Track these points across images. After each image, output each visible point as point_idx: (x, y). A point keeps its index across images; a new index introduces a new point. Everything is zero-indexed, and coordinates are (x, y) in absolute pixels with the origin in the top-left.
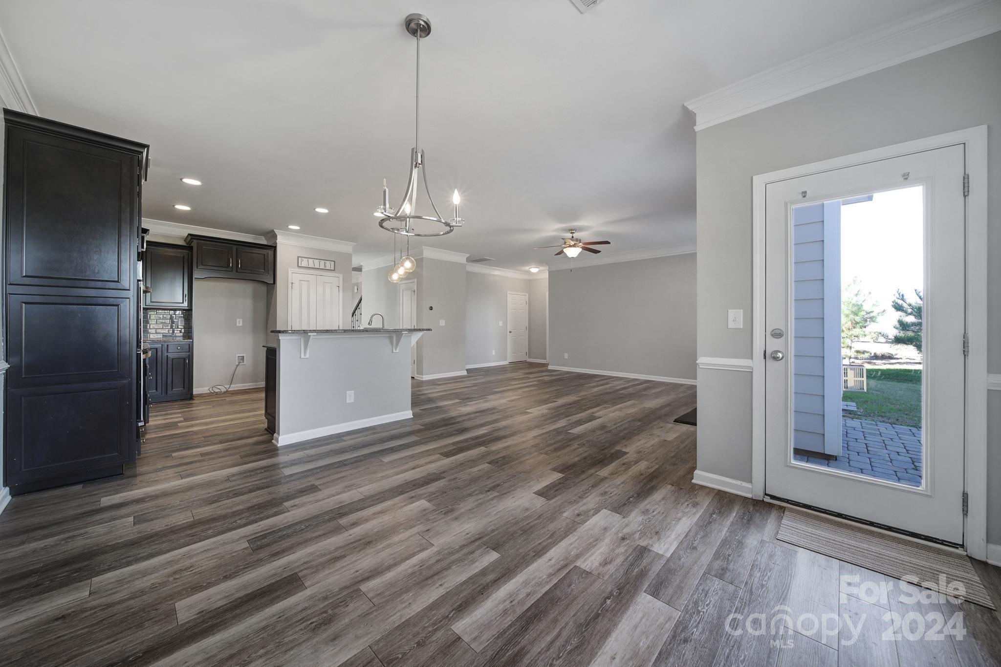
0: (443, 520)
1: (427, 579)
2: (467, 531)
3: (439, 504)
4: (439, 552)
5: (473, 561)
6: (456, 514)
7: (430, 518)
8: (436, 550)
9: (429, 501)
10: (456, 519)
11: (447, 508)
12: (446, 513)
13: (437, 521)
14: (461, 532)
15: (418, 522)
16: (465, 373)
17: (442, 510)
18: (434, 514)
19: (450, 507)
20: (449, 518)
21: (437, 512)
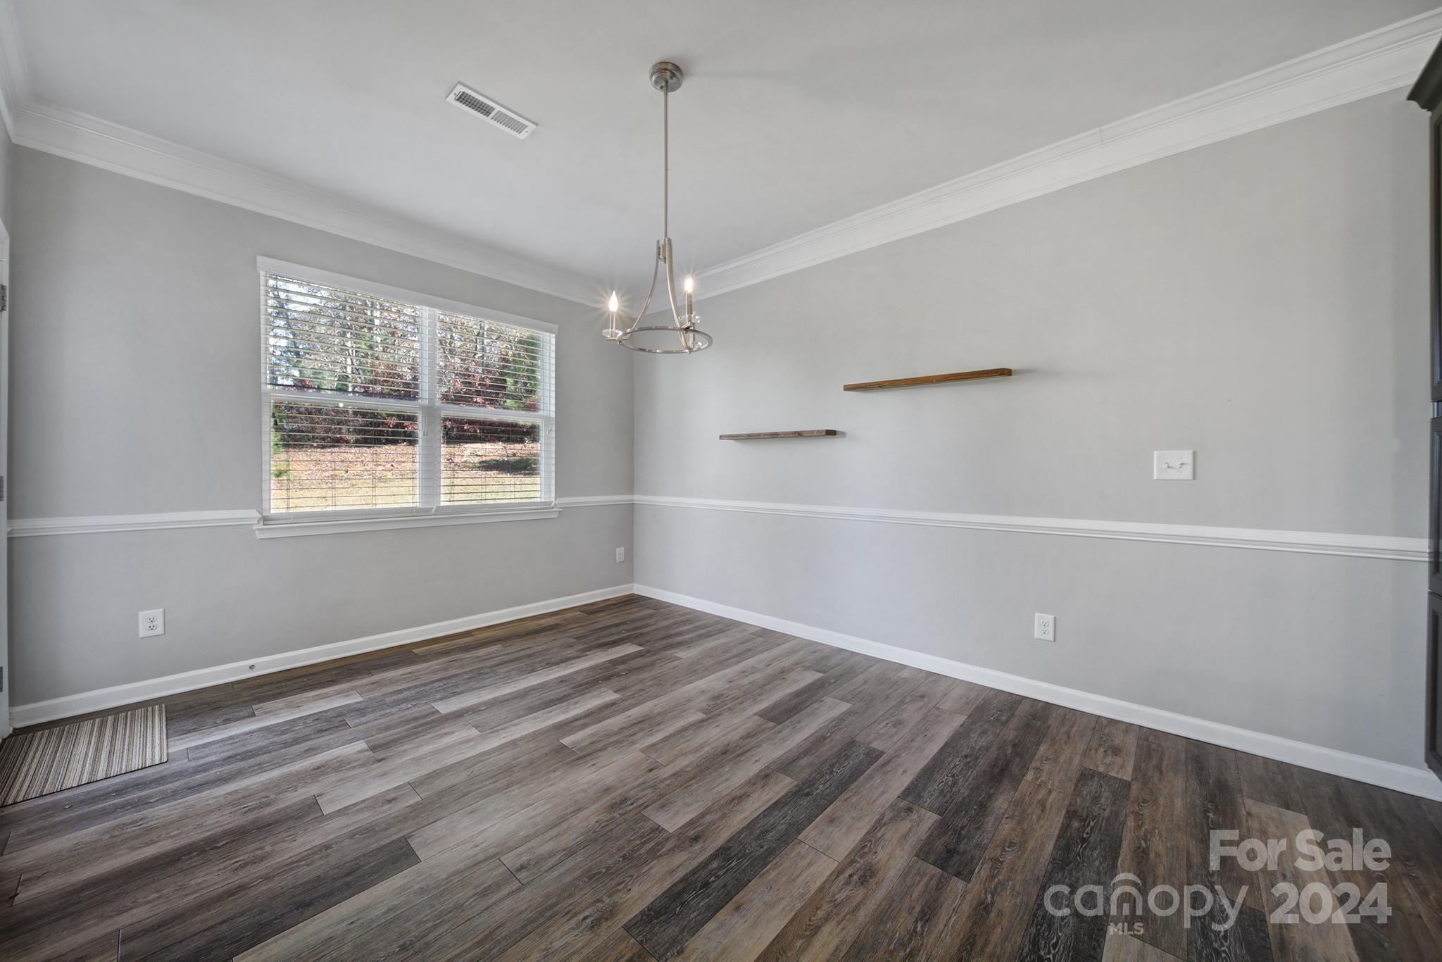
0: (629, 786)
1: (643, 721)
2: (593, 769)
3: (637, 822)
4: (633, 743)
5: (594, 734)
6: (607, 799)
7: (650, 791)
8: (637, 746)
9: (658, 829)
10: (607, 790)
11: (621, 812)
12: (624, 800)
13: (640, 785)
14: (604, 767)
15: (668, 782)
17: (631, 807)
18: (644, 800)
19: (616, 815)
20: (619, 792)
21: (640, 802)
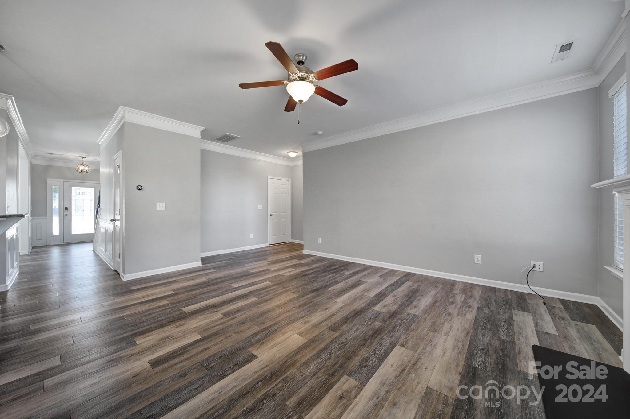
16: (199, 264)
